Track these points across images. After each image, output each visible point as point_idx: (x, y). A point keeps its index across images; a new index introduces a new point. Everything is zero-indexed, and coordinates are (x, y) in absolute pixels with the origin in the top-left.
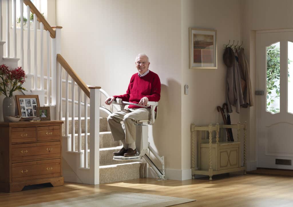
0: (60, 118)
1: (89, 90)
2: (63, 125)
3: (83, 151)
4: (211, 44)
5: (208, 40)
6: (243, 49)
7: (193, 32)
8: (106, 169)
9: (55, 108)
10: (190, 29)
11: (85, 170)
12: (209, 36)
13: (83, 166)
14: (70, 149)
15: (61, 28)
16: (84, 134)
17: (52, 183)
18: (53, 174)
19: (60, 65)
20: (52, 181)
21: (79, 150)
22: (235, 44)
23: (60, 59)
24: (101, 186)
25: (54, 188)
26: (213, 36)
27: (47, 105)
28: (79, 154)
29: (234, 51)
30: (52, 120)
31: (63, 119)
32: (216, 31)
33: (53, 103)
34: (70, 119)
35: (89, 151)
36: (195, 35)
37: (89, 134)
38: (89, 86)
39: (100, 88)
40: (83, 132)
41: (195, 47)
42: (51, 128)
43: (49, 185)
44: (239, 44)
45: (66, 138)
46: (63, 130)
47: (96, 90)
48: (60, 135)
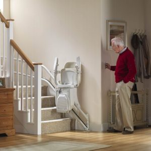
0: (12, 86)
1: (34, 66)
2: (15, 92)
3: (29, 110)
4: (123, 32)
5: (121, 29)
6: (146, 36)
7: (110, 23)
8: (46, 123)
9: (9, 78)
10: (108, 21)
11: (30, 124)
12: (121, 26)
13: (29, 121)
14: (20, 109)
15: (13, 20)
16: (30, 98)
17: (7, 134)
18: (7, 127)
19: (12, 47)
20: (7, 132)
21: (26, 109)
22: (140, 32)
23: (12, 43)
24: (43, 136)
25: (8, 137)
26: (123, 27)
27: (3, 77)
28: (27, 112)
29: (139, 37)
30: (7, 87)
31: (15, 87)
32: (126, 23)
33: (8, 76)
34: (19, 87)
35: (33, 110)
36: (111, 26)
37: (33, 98)
38: (33, 63)
39: (42, 64)
40: (30, 96)
41: (111, 34)
42: (6, 93)
43: (5, 135)
44: (143, 32)
45: (17, 101)
46: (15, 95)
47: (39, 65)
48: (12, 99)
